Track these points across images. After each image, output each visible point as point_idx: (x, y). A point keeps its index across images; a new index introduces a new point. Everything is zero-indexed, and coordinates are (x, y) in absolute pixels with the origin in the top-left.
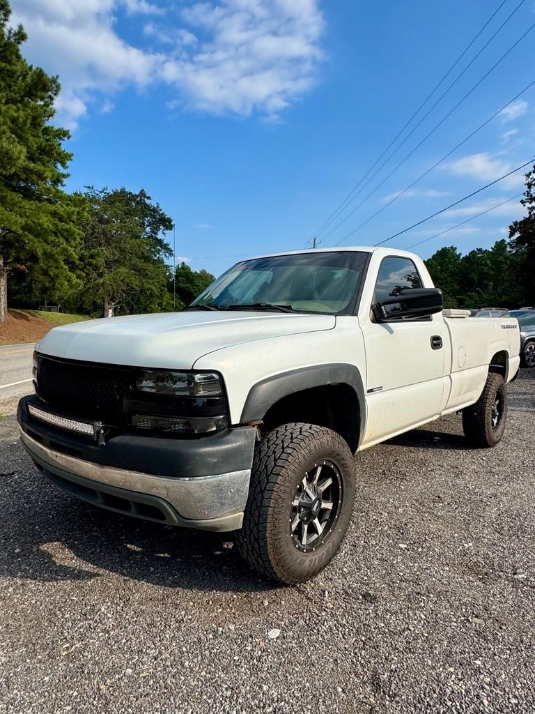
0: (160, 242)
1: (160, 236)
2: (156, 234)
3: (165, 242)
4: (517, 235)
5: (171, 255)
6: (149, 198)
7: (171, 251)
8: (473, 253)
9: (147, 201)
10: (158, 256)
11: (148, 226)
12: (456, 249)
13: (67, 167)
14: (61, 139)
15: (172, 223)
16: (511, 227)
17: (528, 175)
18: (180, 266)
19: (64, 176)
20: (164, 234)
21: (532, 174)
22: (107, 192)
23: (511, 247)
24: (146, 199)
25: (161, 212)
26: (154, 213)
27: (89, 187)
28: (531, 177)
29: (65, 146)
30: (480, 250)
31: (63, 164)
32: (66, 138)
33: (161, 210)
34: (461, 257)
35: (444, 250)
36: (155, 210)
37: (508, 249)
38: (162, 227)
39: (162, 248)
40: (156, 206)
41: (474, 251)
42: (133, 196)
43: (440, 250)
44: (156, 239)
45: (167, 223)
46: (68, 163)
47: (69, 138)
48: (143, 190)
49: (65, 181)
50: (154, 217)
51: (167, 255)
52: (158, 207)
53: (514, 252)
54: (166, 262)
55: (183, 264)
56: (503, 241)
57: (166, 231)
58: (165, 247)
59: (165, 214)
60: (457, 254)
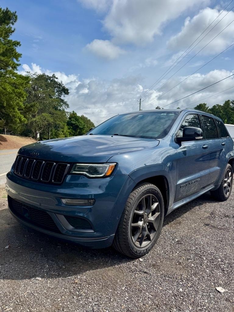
0: (62, 101)
1: (62, 97)
2: (60, 96)
3: (65, 101)
5: (68, 107)
6: (57, 78)
7: (68, 105)
8: (214, 106)
9: (56, 80)
10: (62, 107)
11: (56, 92)
12: (206, 104)
13: (19, 61)
14: (16, 46)
15: (69, 91)
18: (72, 113)
19: (18, 65)
22: (37, 74)
24: (55, 79)
25: (63, 86)
26: (60, 86)
27: (28, 72)
29: (18, 50)
30: (218, 105)
31: (17, 59)
32: (18, 46)
33: (63, 85)
34: (209, 108)
35: (200, 105)
36: (60, 85)
38: (63, 93)
39: (63, 103)
40: (60, 82)
41: (215, 106)
42: (49, 77)
43: (198, 105)
44: (60, 99)
45: (66, 91)
46: (20, 59)
47: (20, 45)
48: (54, 74)
49: (18, 68)
50: (60, 88)
51: (66, 107)
52: (61, 83)
54: (66, 110)
55: (73, 112)
56: (229, 101)
57: (65, 95)
58: (65, 103)
59: (65, 87)
60: (207, 107)
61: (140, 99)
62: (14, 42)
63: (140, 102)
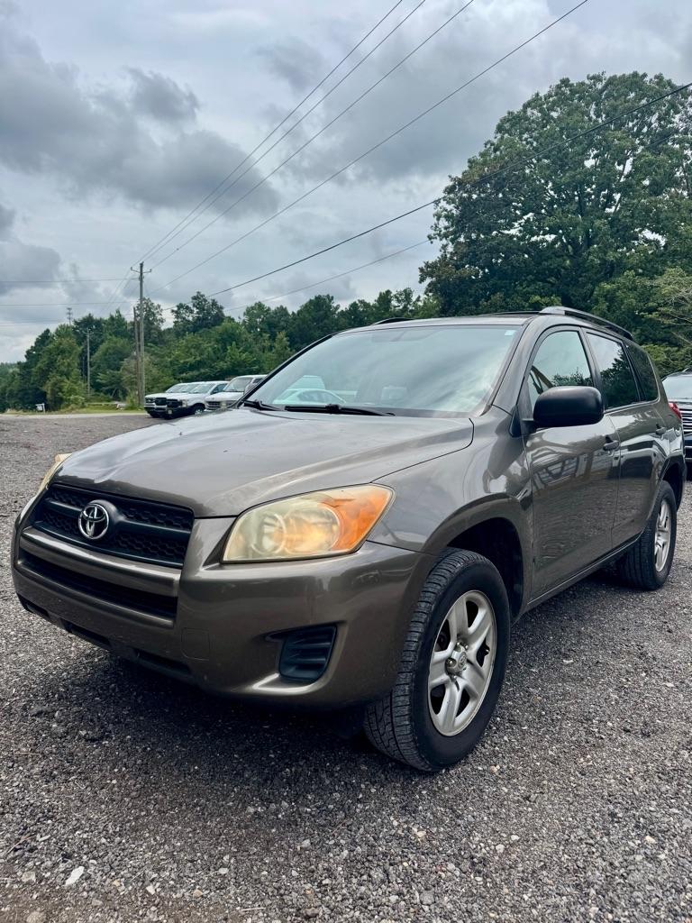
4: (428, 280)
12: (332, 298)
16: (421, 270)
17: (437, 202)
21: (442, 201)
23: (399, 301)
28: (440, 205)
30: (362, 302)
34: (339, 310)
35: (318, 298)
37: (394, 303)
41: (355, 304)
43: (313, 298)
53: (401, 307)
56: (388, 292)
60: (335, 305)
61: (142, 265)
63: (141, 274)
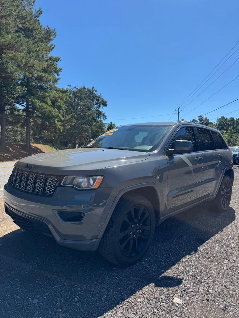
0: (101, 112)
1: (101, 109)
2: (99, 108)
3: (103, 112)
5: (106, 118)
6: (96, 91)
9: (95, 92)
10: (100, 119)
11: (95, 105)
13: (59, 75)
14: (57, 62)
15: (107, 103)
18: (110, 124)
19: (58, 79)
20: (103, 108)
22: (77, 88)
24: (94, 91)
25: (101, 98)
26: (98, 98)
27: (69, 86)
29: (59, 65)
31: (57, 74)
32: (59, 61)
38: (102, 105)
39: (101, 115)
40: (99, 95)
42: (89, 90)
44: (99, 111)
45: (105, 104)
46: (60, 73)
48: (93, 87)
49: (59, 82)
50: (98, 100)
51: (104, 118)
54: (104, 122)
55: (111, 122)
57: (104, 107)
58: (104, 115)
59: (104, 99)
61: (179, 109)
62: (55, 58)
63: (179, 111)
